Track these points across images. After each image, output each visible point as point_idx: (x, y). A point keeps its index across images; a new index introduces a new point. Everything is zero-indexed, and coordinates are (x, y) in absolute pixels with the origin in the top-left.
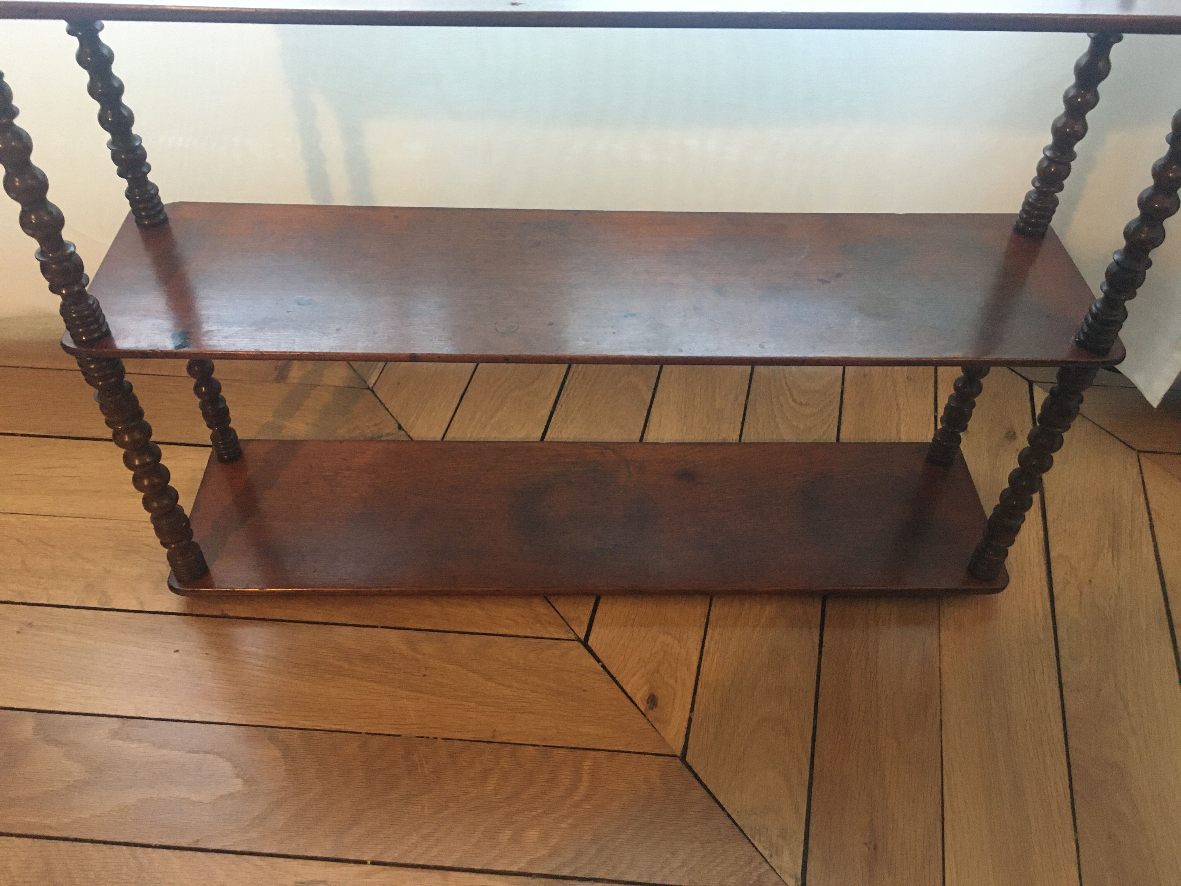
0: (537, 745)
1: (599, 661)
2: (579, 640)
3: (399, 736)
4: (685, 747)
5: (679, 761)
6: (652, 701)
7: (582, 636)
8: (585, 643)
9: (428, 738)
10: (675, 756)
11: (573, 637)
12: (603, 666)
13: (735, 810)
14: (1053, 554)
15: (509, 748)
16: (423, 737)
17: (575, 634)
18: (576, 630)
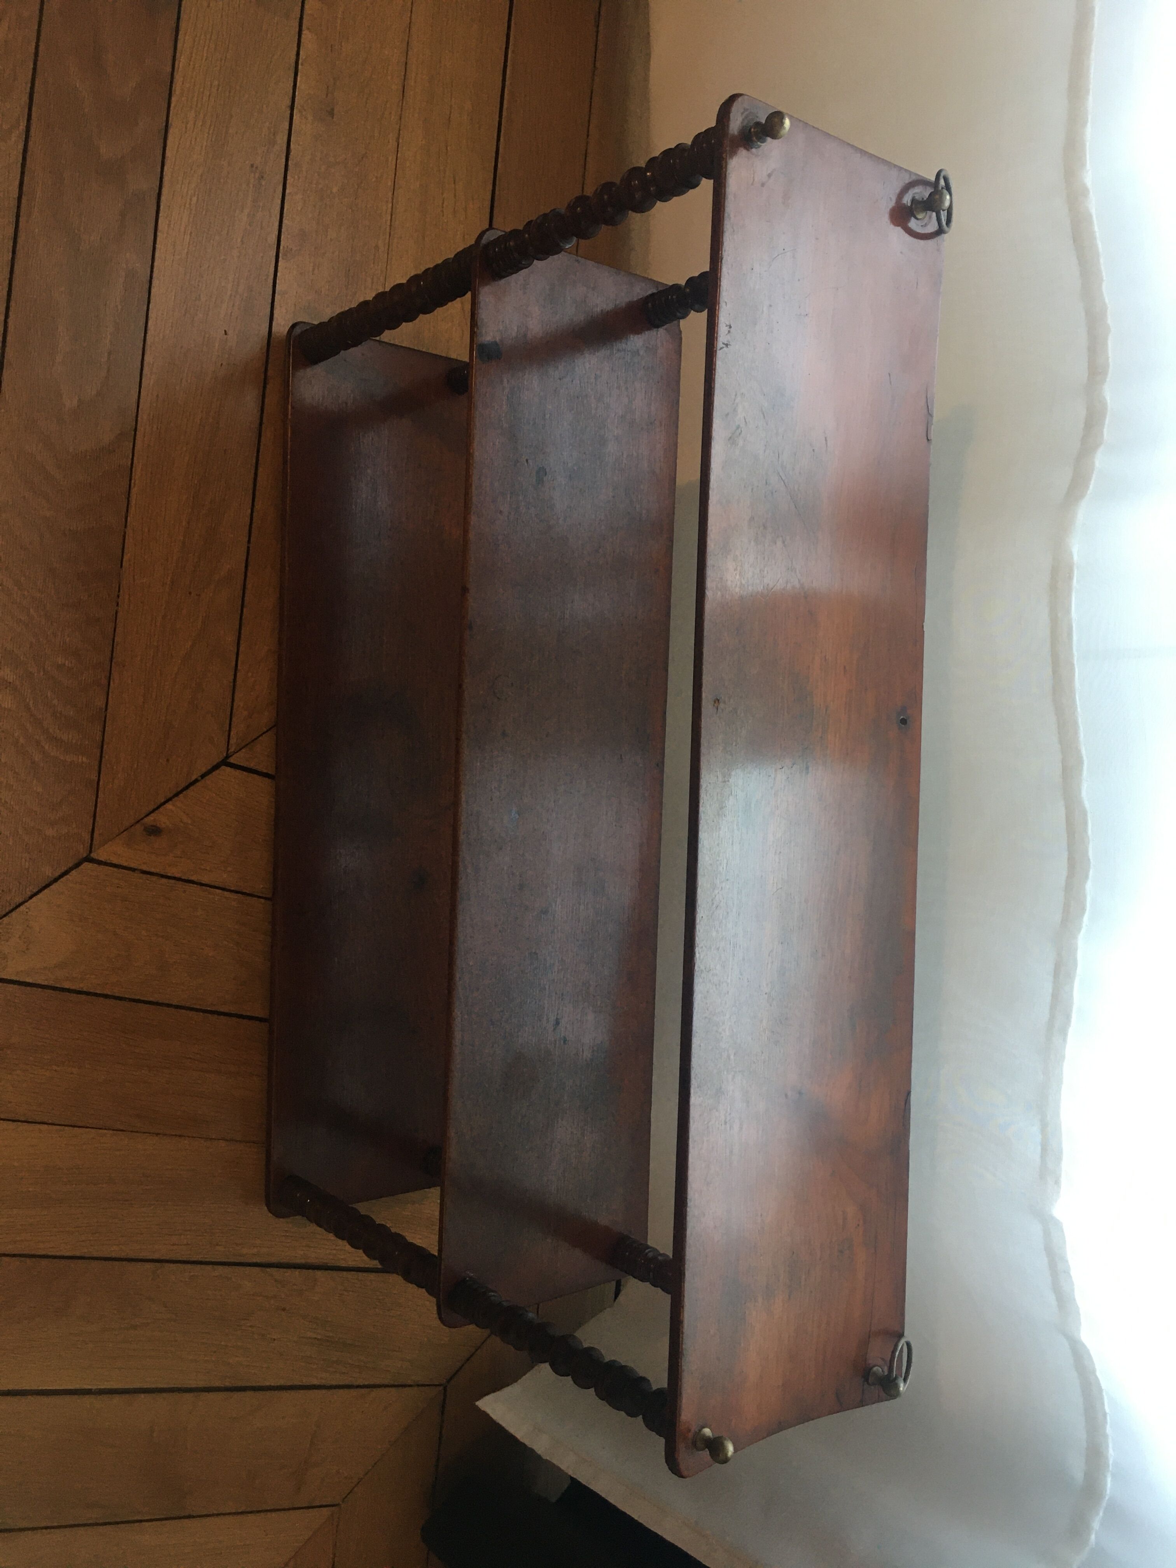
0: (106, 710)
1: (203, 776)
2: (228, 757)
3: (121, 566)
4: (100, 863)
5: (85, 855)
6: (154, 831)
7: (232, 760)
8: (225, 762)
9: (118, 596)
10: (91, 852)
11: (232, 750)
12: (196, 781)
13: (28, 908)
14: (319, 1273)
15: (104, 682)
16: (119, 591)
17: (235, 753)
18: (241, 754)
